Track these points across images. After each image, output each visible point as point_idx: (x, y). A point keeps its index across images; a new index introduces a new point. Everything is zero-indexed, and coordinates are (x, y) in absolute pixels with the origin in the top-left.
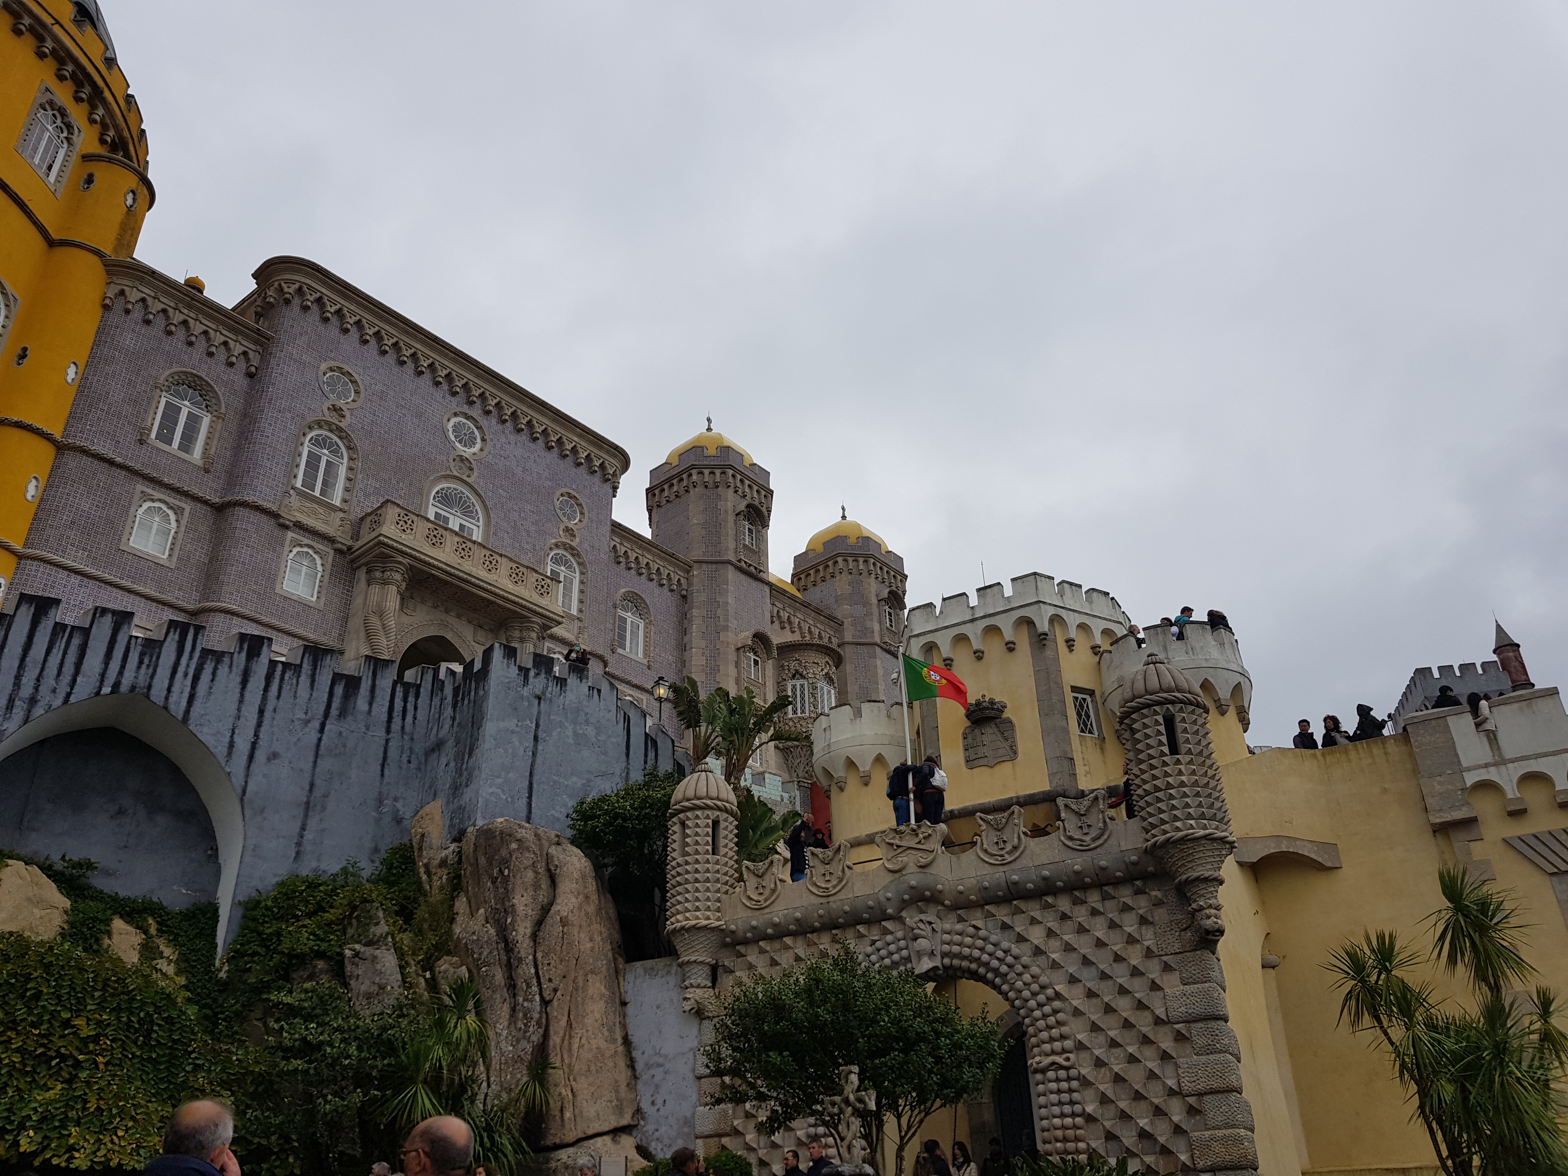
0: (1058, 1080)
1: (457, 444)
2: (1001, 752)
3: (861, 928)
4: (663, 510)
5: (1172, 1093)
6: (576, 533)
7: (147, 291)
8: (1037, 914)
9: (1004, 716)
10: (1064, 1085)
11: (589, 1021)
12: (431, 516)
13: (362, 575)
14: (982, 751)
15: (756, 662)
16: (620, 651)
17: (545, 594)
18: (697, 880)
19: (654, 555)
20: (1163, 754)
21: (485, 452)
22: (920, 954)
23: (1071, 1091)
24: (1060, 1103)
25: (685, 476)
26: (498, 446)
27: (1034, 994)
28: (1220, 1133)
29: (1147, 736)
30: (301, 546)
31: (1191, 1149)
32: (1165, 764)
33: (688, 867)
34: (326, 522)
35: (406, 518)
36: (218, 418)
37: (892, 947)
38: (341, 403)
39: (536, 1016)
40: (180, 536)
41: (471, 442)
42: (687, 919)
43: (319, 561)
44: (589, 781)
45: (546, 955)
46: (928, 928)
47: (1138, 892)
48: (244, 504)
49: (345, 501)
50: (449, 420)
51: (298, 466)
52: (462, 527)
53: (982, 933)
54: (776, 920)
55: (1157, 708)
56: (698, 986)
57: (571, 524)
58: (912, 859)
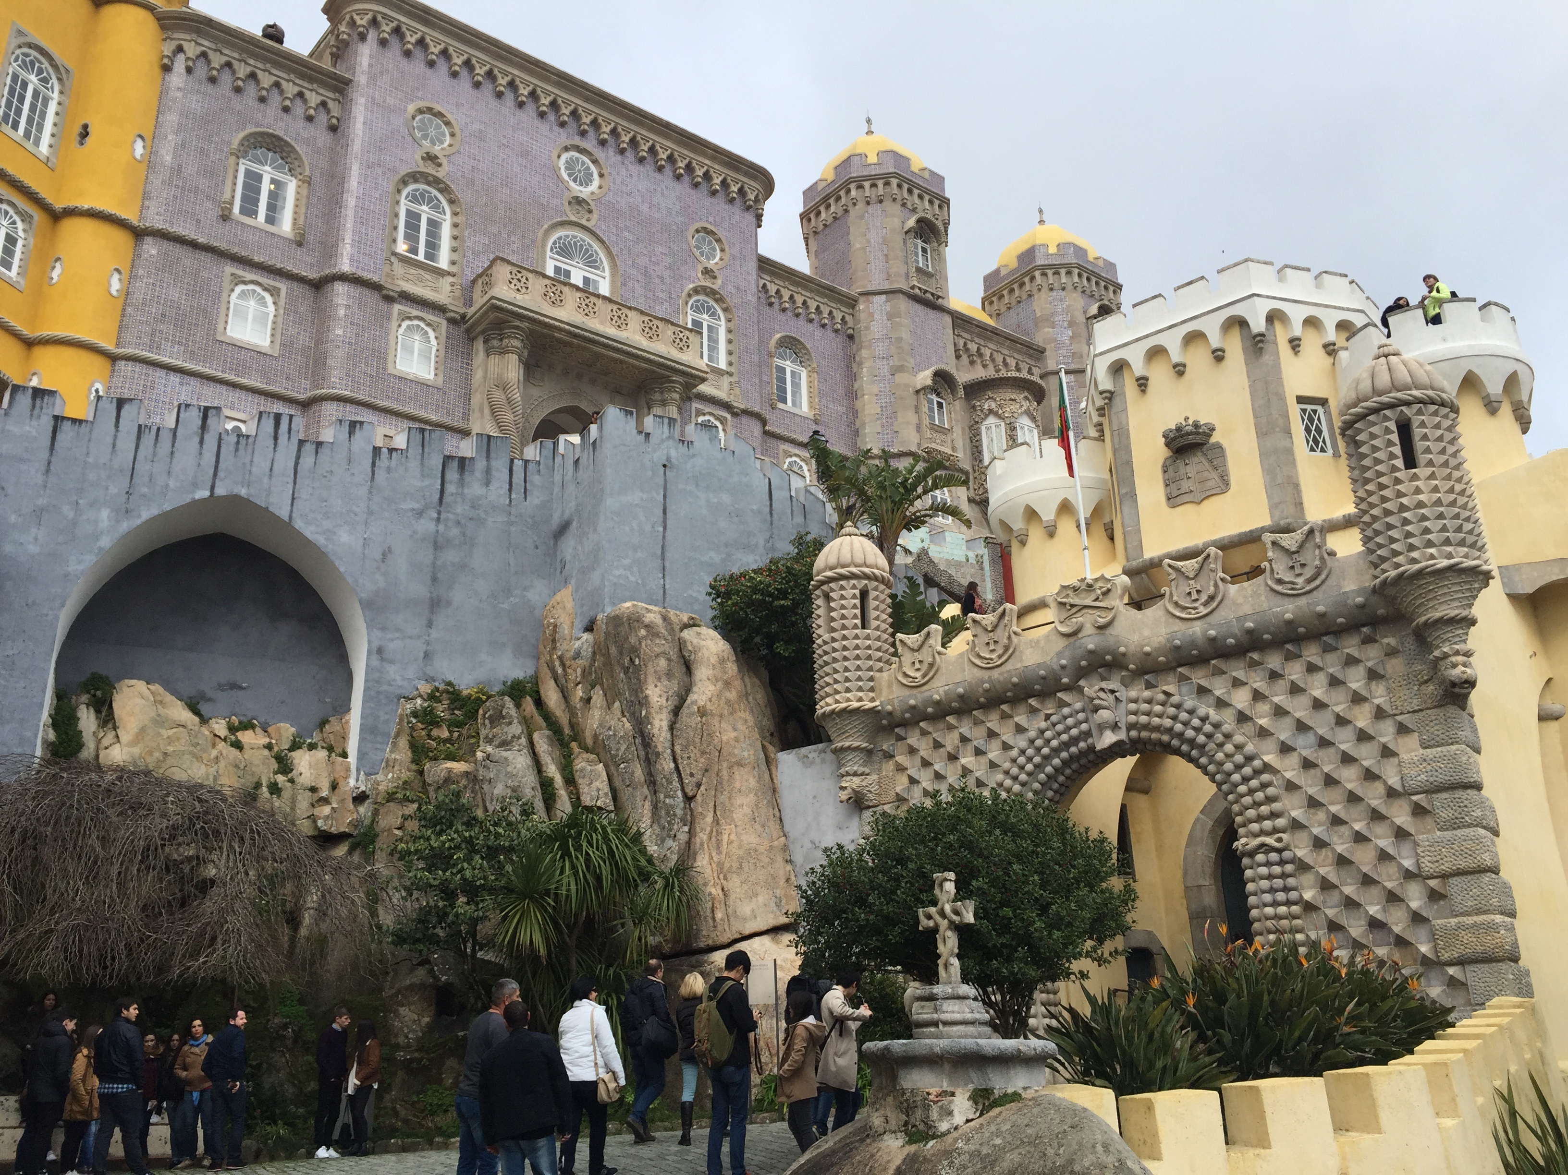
0: (1268, 864)
1: (572, 184)
2: (1211, 484)
3: (1032, 702)
4: (821, 236)
5: (1408, 875)
6: (717, 273)
7: (206, 43)
8: (1240, 674)
9: (1213, 440)
10: (1277, 869)
11: (738, 815)
12: (550, 272)
13: (479, 345)
14: (1185, 485)
15: (940, 405)
16: (781, 406)
17: (685, 348)
18: (845, 659)
19: (811, 291)
20: (1394, 469)
21: (604, 190)
22: (1101, 728)
23: (1284, 876)
24: (1272, 890)
25: (842, 193)
26: (619, 181)
27: (1238, 767)
28: (1469, 920)
29: (1375, 449)
30: (410, 318)
31: (1433, 938)
32: (1398, 481)
33: (835, 645)
34: (435, 289)
35: (519, 276)
36: (304, 182)
37: (1070, 721)
38: (436, 149)
39: (679, 812)
40: (280, 320)
41: (587, 180)
42: (837, 702)
43: (432, 334)
44: (729, 555)
45: (685, 748)
46: (1111, 698)
47: (1368, 640)
48: (343, 278)
49: (453, 263)
50: (559, 157)
51: (396, 228)
52: (586, 280)
53: (1175, 699)
54: (936, 697)
55: (1387, 412)
56: (855, 774)
57: (712, 264)
58: (1087, 620)
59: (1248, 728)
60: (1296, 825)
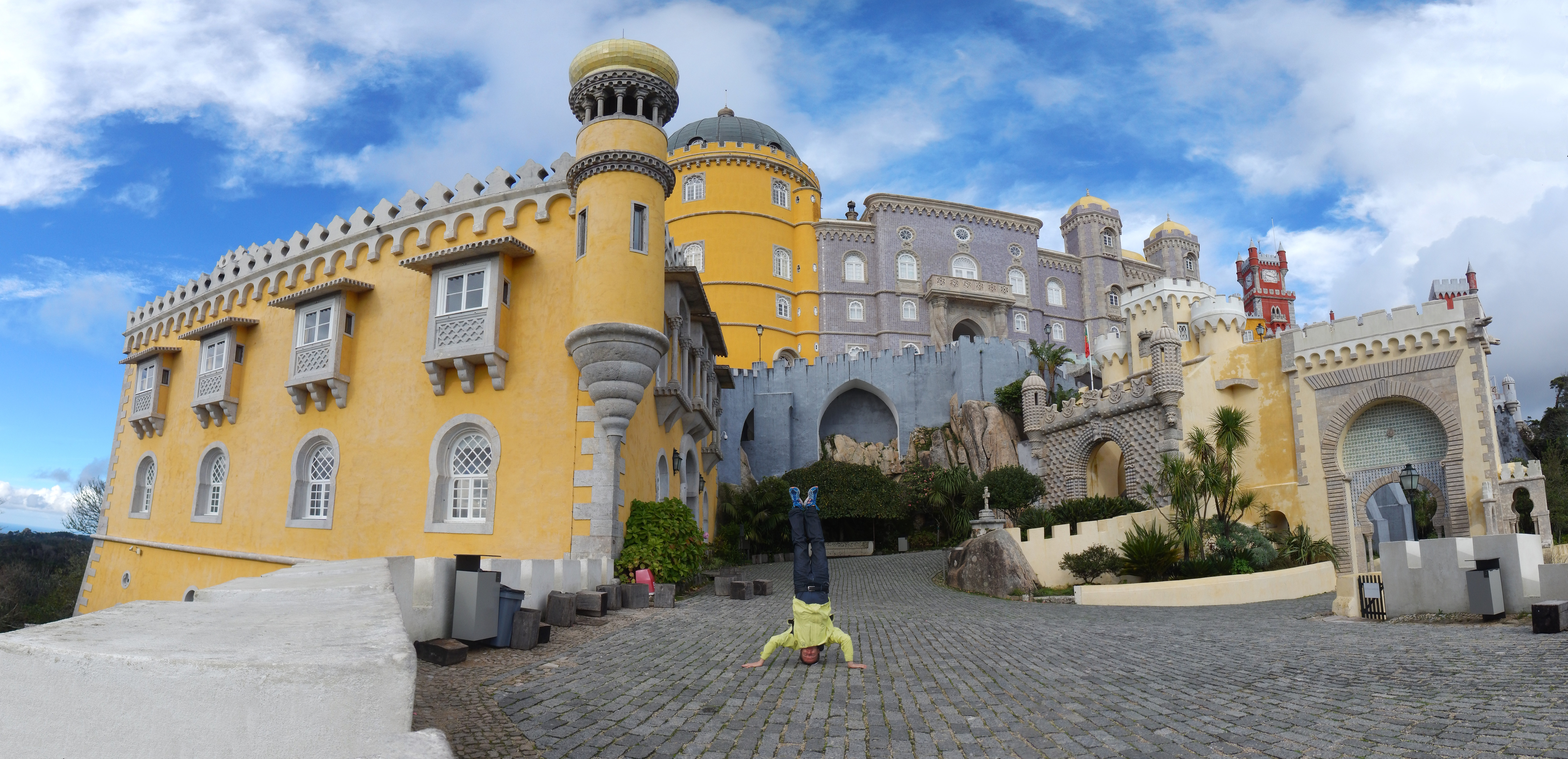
1: (960, 239)
3: (1079, 427)
4: (1068, 235)
6: (1020, 260)
7: (829, 230)
8: (1127, 419)
10: (1131, 474)
11: (1003, 463)
12: (954, 273)
13: (930, 306)
18: (1032, 415)
19: (1067, 260)
21: (972, 239)
22: (1095, 434)
24: (1130, 479)
26: (978, 234)
27: (1125, 445)
30: (907, 301)
32: (1159, 366)
33: (1029, 410)
34: (913, 289)
35: (943, 279)
36: (866, 263)
37: (1088, 432)
38: (908, 241)
39: (986, 463)
40: (865, 311)
41: (966, 236)
42: (1030, 428)
43: (914, 305)
44: (1003, 381)
45: (986, 444)
46: (1097, 426)
47: (1153, 410)
48: (883, 292)
49: (918, 278)
50: (954, 231)
51: (897, 271)
53: (1112, 426)
54: (1057, 426)
55: (1158, 346)
56: (1036, 449)
57: (1018, 257)
58: (1091, 403)
59: (1128, 434)
60: (1137, 461)
